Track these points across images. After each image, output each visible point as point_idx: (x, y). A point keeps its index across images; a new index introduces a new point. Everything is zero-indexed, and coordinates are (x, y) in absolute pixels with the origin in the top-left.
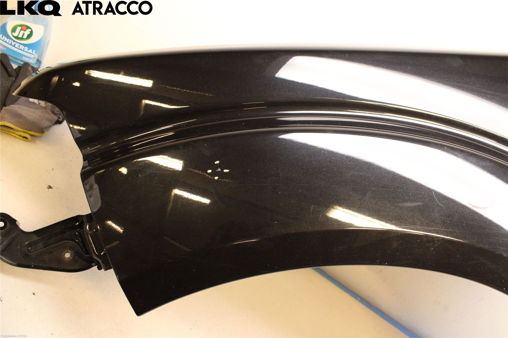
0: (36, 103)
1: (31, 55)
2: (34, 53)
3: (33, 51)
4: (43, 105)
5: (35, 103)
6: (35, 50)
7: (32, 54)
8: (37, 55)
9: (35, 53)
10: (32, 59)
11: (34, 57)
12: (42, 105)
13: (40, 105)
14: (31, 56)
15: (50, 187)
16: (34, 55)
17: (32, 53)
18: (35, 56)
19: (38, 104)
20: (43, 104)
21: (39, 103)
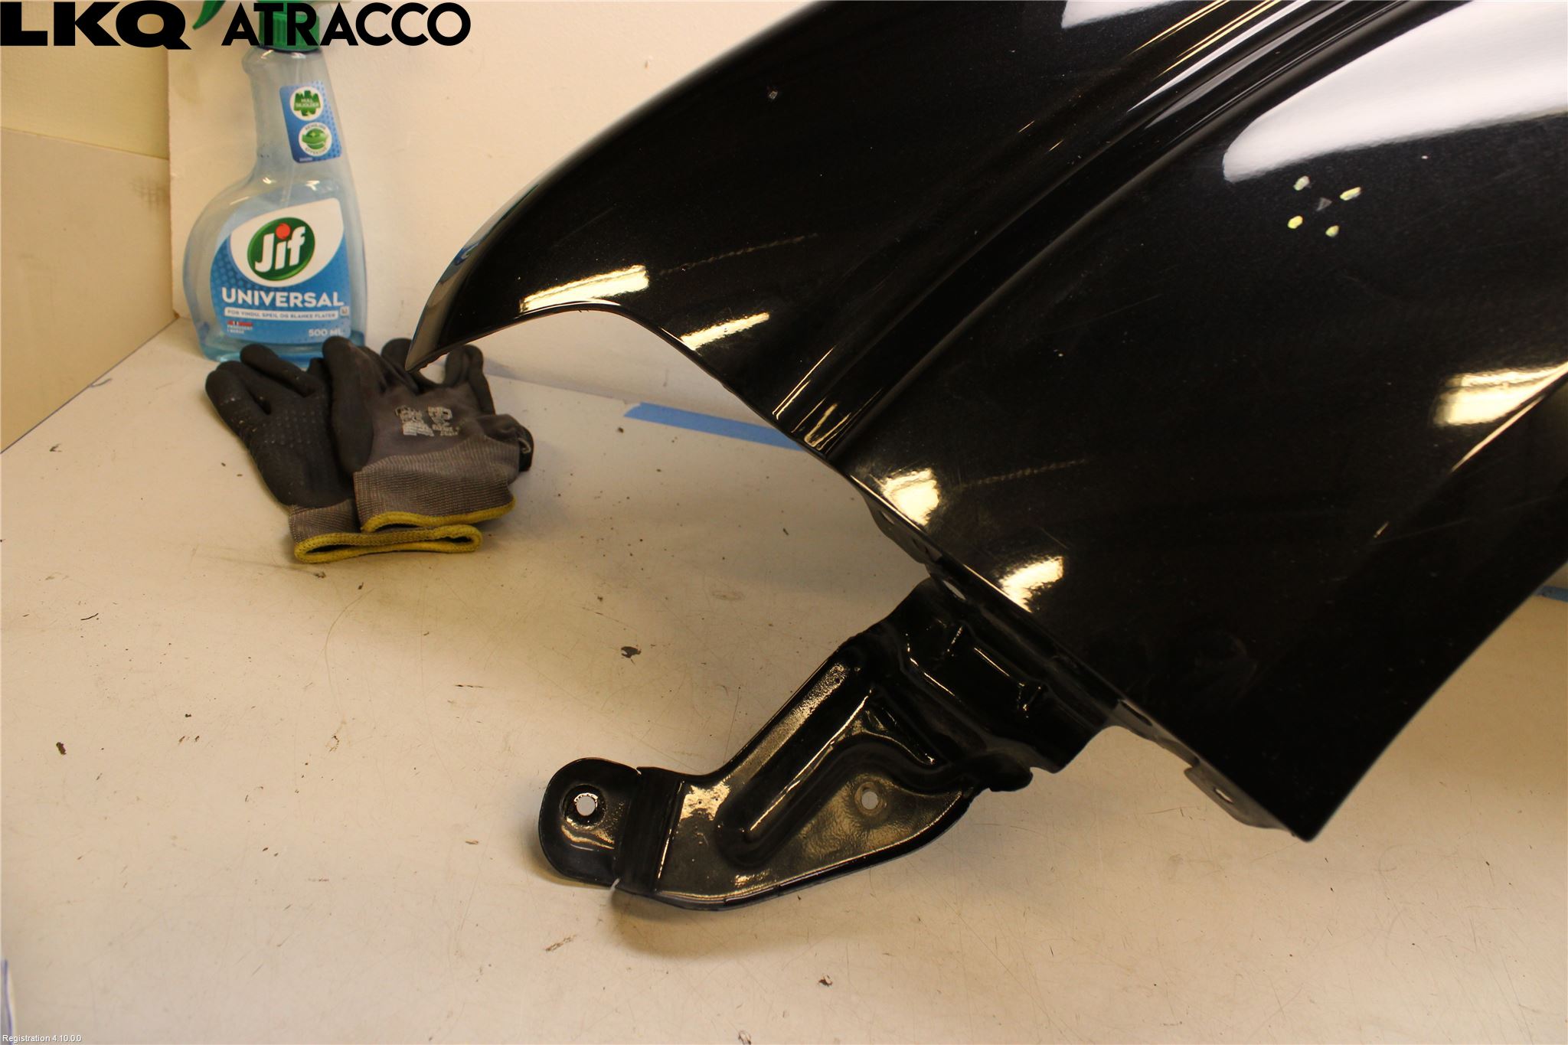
0: (427, 434)
1: (331, 312)
2: (336, 303)
3: (331, 298)
4: (448, 432)
5: (424, 436)
6: (336, 291)
7: (333, 308)
8: (346, 304)
9: (339, 300)
10: (337, 327)
11: (342, 314)
12: (446, 434)
13: (442, 435)
14: (329, 316)
15: (630, 652)
16: (338, 308)
17: (329, 304)
18: (343, 312)
19: (433, 435)
20: (447, 429)
21: (437, 432)
